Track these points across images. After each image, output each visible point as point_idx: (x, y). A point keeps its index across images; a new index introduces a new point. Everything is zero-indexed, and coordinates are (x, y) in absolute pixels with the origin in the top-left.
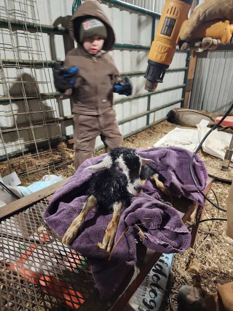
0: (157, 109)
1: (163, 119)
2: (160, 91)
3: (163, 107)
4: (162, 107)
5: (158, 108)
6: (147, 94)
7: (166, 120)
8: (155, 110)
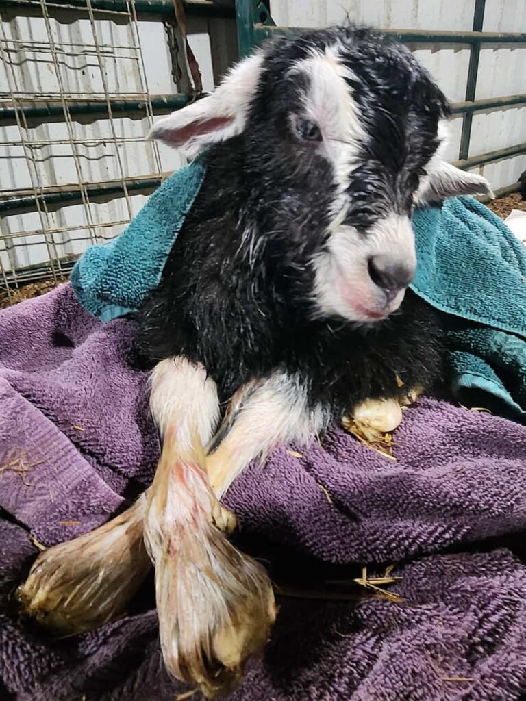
0: (490, 157)
1: (507, 190)
2: (504, 101)
3: (510, 151)
4: (506, 152)
5: (493, 153)
6: (462, 106)
7: (513, 192)
8: (485, 158)
